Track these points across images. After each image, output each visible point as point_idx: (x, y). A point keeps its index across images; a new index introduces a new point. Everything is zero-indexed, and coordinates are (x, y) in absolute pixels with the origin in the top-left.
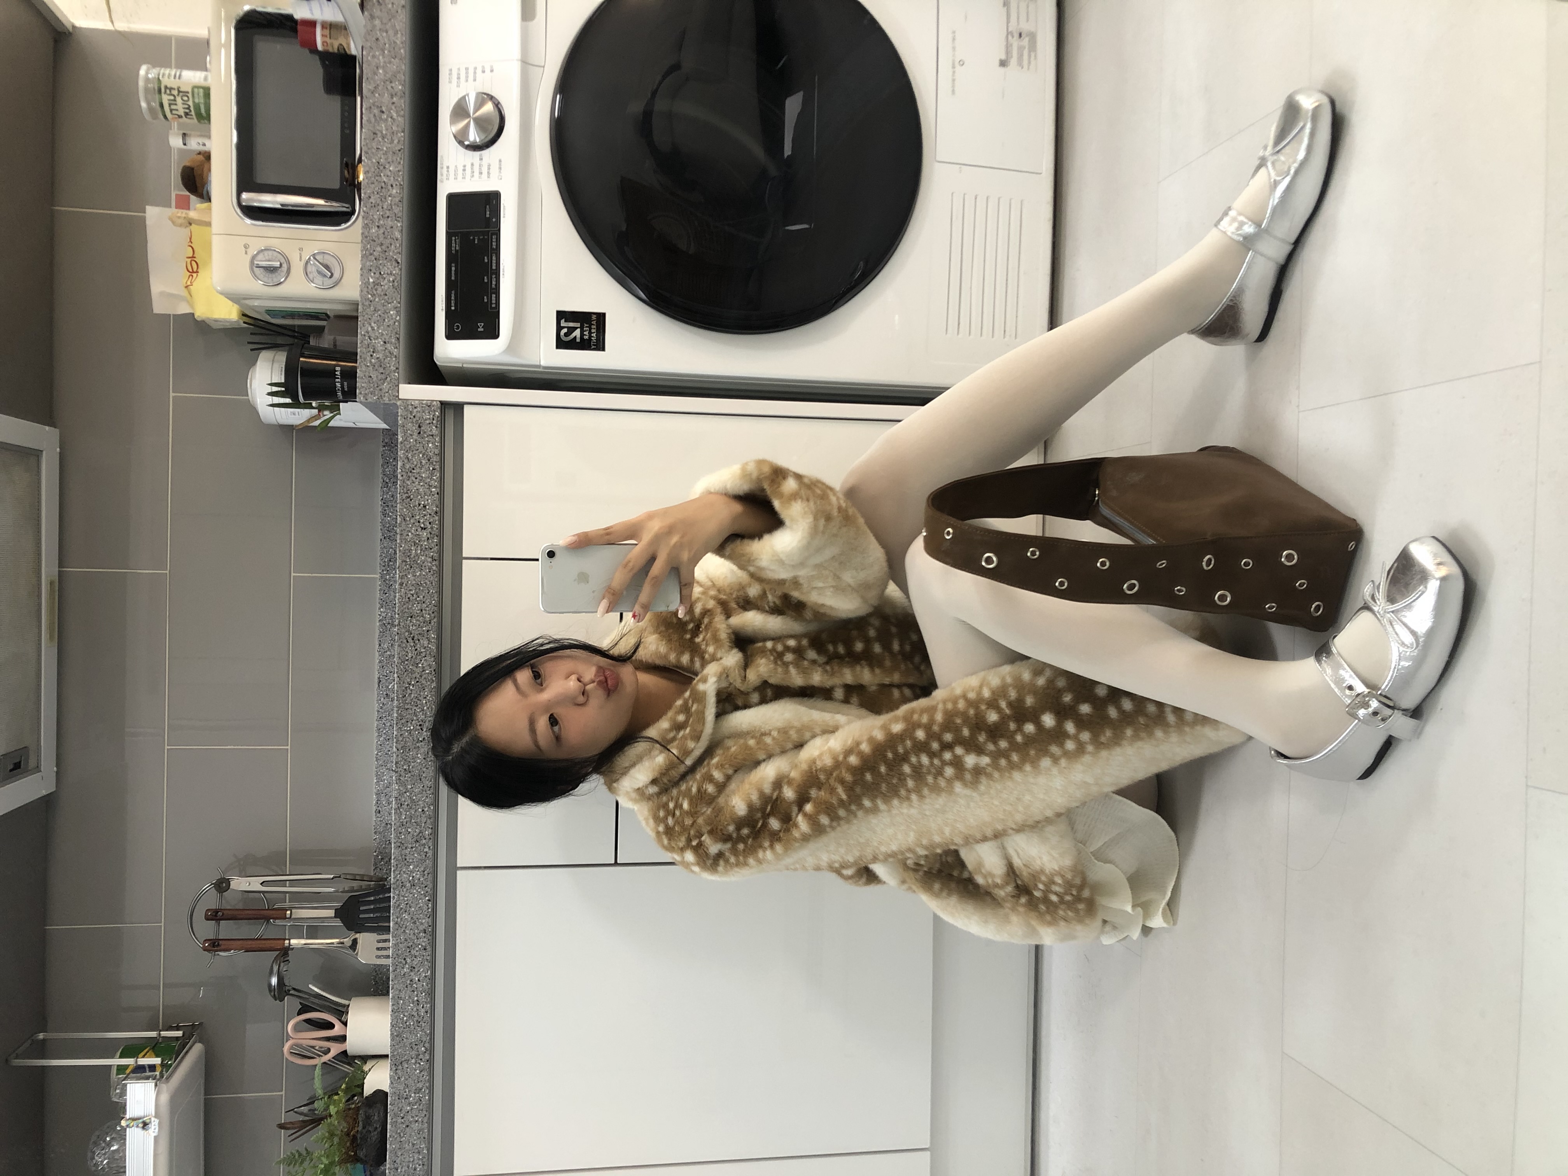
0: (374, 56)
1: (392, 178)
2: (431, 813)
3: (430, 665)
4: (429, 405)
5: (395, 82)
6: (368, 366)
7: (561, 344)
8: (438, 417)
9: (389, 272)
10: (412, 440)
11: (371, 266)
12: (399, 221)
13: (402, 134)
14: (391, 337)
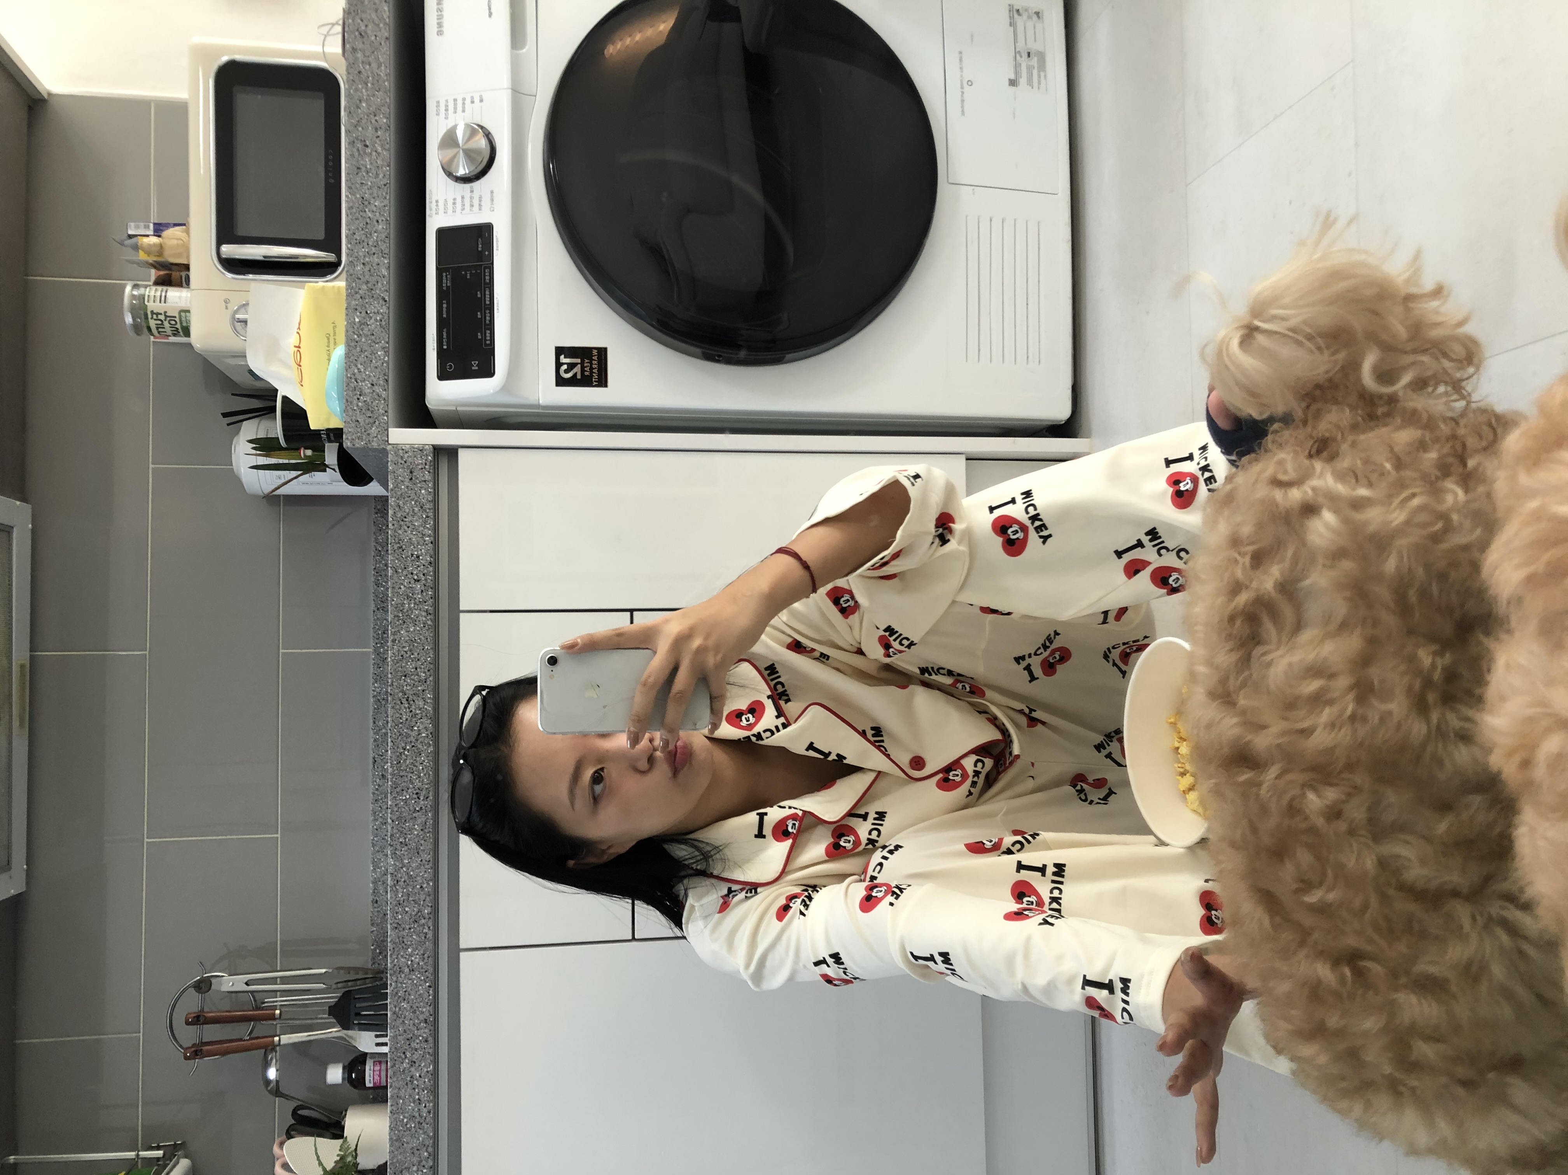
0: (356, 90)
1: (377, 214)
2: (430, 890)
3: (426, 727)
4: (421, 449)
5: (379, 115)
6: (355, 410)
7: (561, 382)
8: (431, 461)
9: (376, 311)
10: (403, 487)
11: (357, 305)
12: (385, 258)
13: (388, 168)
14: (379, 378)
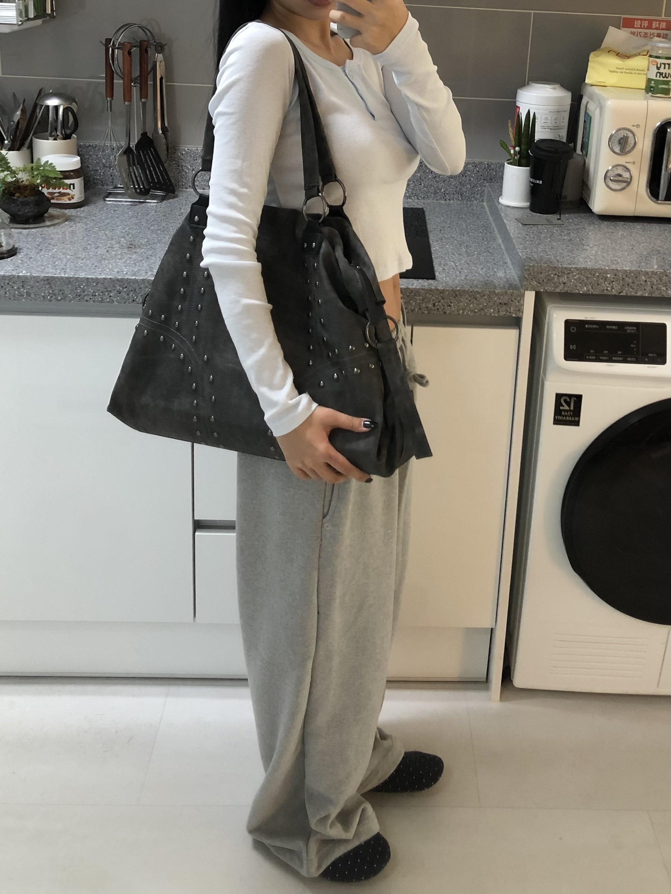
4: (520, 310)
7: (559, 397)
8: (512, 316)
9: (614, 287)
10: (496, 299)
11: (619, 275)
14: (569, 287)
